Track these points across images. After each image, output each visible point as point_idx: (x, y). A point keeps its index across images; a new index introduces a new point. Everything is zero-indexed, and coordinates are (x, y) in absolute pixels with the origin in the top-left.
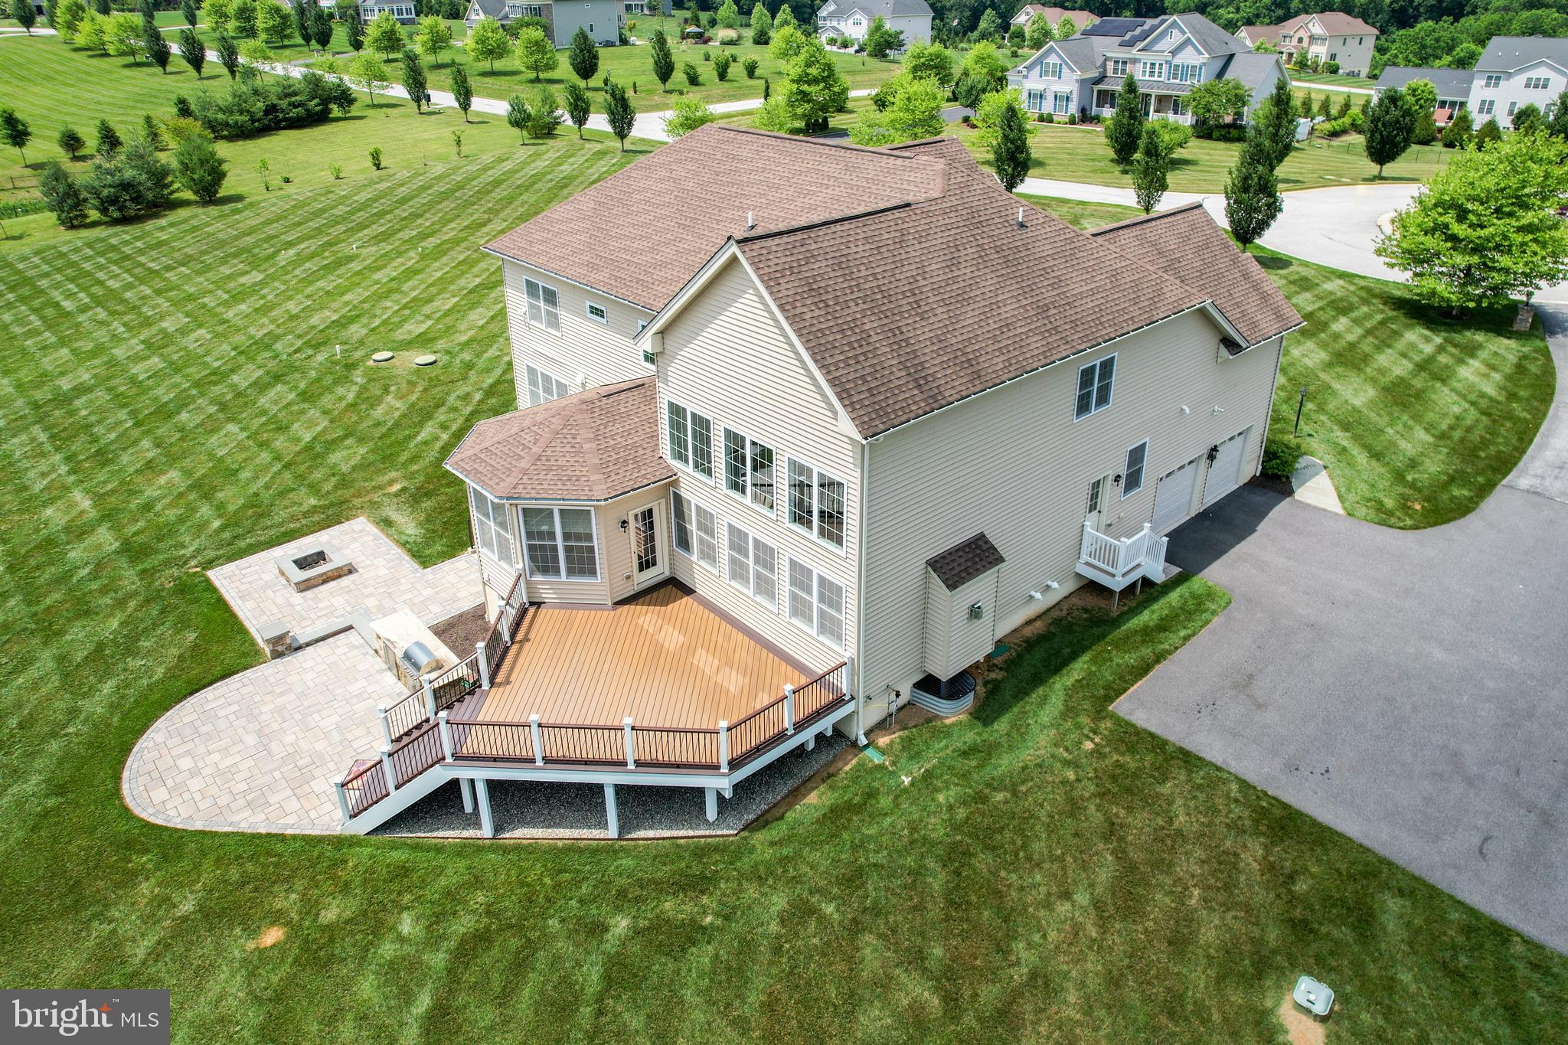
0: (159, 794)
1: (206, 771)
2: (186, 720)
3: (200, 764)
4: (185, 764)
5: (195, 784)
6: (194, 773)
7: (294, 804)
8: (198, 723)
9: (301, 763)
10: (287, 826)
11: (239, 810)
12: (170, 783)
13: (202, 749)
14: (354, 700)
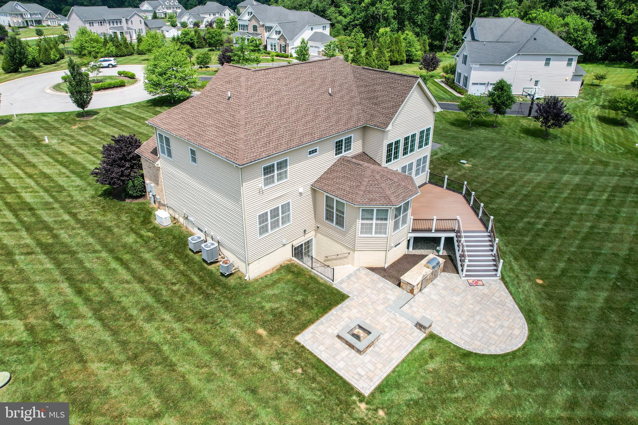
0: (517, 332)
1: (499, 323)
2: (479, 343)
3: (497, 327)
4: (500, 332)
5: (506, 324)
6: (502, 326)
7: (497, 294)
8: (479, 339)
9: (480, 299)
10: (506, 293)
11: (508, 307)
12: (510, 332)
13: (491, 330)
14: (442, 295)
